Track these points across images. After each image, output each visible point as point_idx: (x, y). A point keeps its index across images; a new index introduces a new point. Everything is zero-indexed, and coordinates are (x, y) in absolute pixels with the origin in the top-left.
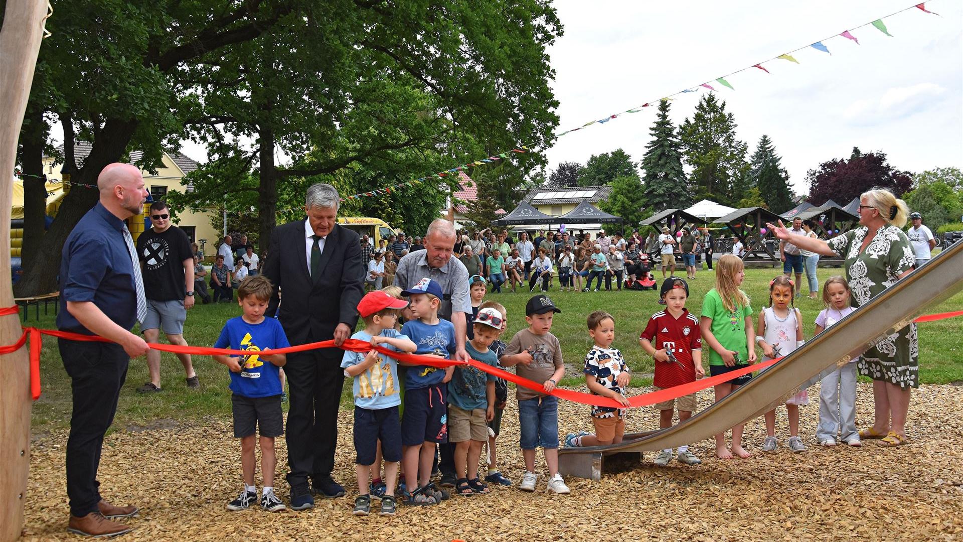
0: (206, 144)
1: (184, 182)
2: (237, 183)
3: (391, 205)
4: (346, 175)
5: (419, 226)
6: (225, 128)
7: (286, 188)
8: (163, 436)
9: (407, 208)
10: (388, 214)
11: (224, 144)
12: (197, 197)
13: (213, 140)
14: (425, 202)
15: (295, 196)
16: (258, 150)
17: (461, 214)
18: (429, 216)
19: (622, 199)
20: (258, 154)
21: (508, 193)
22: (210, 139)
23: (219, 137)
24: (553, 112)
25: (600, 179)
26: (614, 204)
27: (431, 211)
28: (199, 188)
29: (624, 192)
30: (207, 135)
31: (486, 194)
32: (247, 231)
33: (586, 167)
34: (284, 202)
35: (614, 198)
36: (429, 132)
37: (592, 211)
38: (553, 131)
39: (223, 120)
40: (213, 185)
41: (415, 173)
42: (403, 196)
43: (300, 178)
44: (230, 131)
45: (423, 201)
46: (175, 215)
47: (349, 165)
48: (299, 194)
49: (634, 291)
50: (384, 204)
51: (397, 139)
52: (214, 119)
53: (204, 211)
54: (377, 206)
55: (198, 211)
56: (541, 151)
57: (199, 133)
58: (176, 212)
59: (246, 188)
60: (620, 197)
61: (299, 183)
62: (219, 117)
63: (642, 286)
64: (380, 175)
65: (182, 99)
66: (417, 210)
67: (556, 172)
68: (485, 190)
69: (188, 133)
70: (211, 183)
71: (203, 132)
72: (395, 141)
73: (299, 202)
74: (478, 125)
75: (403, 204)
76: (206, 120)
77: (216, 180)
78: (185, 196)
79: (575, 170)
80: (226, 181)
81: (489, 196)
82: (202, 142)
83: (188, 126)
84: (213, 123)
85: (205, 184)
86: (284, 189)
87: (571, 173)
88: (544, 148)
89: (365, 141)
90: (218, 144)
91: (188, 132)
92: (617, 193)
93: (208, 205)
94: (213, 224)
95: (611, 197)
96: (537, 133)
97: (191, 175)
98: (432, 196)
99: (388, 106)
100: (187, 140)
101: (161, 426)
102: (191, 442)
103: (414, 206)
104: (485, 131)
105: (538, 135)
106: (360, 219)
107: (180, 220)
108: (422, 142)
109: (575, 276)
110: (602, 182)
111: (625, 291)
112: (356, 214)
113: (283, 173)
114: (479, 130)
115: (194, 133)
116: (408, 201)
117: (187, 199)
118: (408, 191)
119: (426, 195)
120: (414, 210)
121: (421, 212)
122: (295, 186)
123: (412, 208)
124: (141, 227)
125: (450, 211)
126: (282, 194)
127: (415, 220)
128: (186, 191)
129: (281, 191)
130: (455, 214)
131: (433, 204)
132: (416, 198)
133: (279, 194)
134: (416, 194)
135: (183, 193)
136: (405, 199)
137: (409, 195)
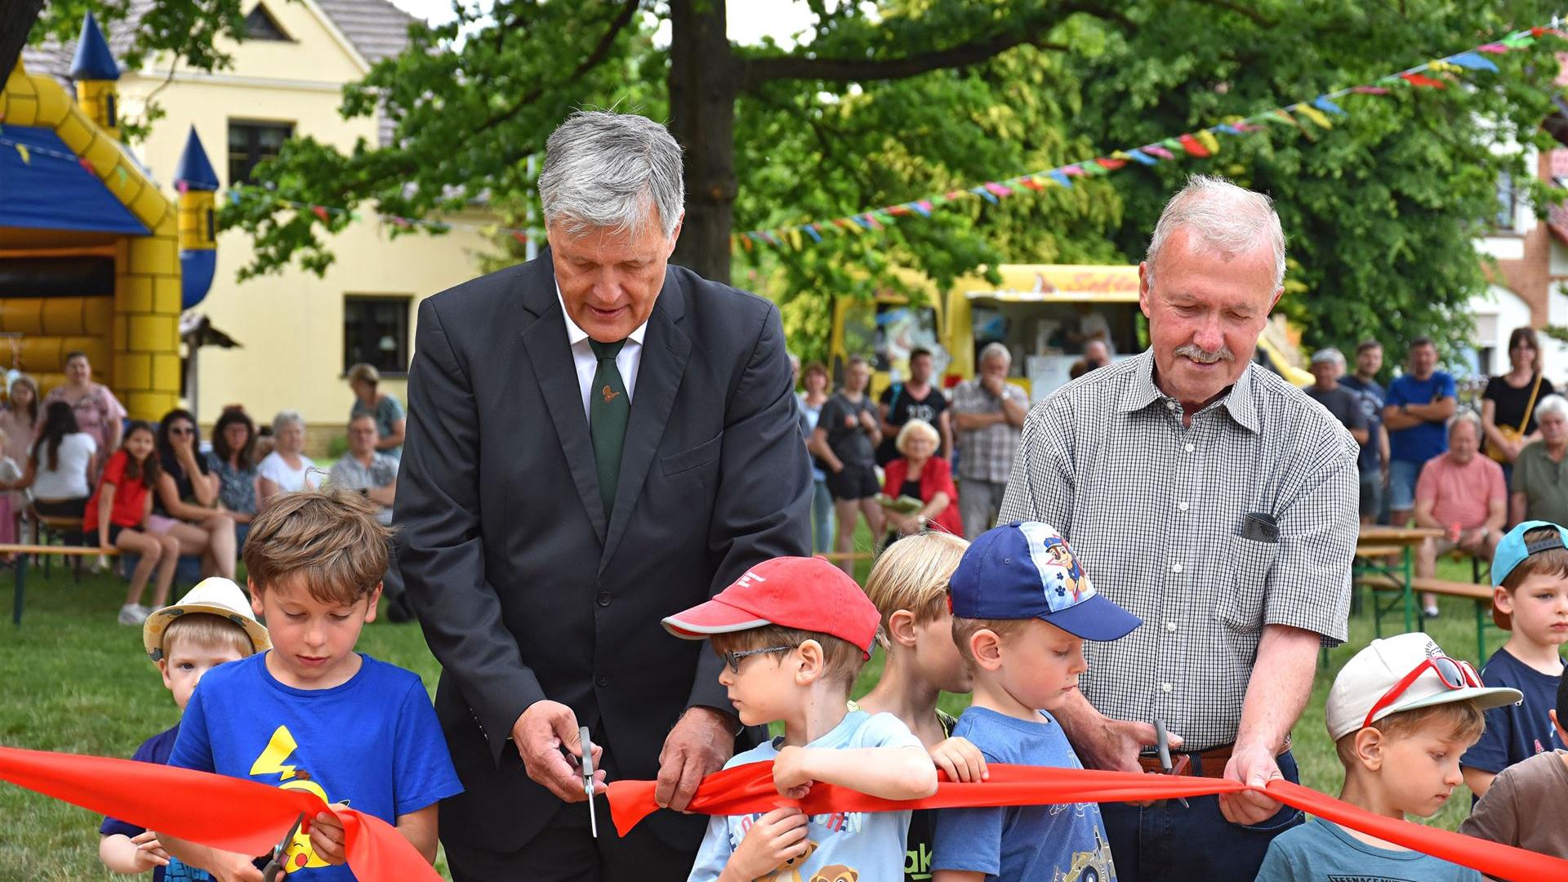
1: (353, 103)
4: (1049, 80)
5: (1376, 308)
7: (781, 134)
12: (405, 168)
14: (1406, 204)
15: (821, 174)
18: (1422, 260)
27: (1434, 243)
28: (413, 130)
34: (774, 196)
41: (1351, 68)
42: (1305, 175)
43: (841, 90)
45: (1397, 195)
46: (310, 242)
47: (1057, 36)
48: (838, 163)
53: (436, 231)
55: (410, 230)
58: (318, 230)
61: (838, 114)
64: (1202, 78)
66: (1370, 237)
73: (835, 196)
75: (1305, 209)
77: (484, 99)
78: (357, 167)
80: (528, 100)
85: (440, 115)
86: (774, 141)
93: (458, 206)
97: (383, 73)
98: (1439, 173)
103: (1356, 220)
106: (1101, 274)
107: (330, 258)
112: (1093, 254)
113: (767, 72)
116: (1328, 196)
117: (363, 175)
118: (1326, 150)
119: (1411, 169)
120: (1352, 237)
121: (1389, 247)
122: (819, 128)
123: (1343, 228)
124: (170, 292)
125: (1534, 241)
126: (763, 164)
127: (1355, 280)
128: (361, 143)
129: (759, 149)
130: (1554, 254)
131: (1442, 211)
132: (1363, 182)
133: (751, 163)
134: (1365, 163)
135: (346, 150)
136: (1311, 186)
137: (1330, 173)
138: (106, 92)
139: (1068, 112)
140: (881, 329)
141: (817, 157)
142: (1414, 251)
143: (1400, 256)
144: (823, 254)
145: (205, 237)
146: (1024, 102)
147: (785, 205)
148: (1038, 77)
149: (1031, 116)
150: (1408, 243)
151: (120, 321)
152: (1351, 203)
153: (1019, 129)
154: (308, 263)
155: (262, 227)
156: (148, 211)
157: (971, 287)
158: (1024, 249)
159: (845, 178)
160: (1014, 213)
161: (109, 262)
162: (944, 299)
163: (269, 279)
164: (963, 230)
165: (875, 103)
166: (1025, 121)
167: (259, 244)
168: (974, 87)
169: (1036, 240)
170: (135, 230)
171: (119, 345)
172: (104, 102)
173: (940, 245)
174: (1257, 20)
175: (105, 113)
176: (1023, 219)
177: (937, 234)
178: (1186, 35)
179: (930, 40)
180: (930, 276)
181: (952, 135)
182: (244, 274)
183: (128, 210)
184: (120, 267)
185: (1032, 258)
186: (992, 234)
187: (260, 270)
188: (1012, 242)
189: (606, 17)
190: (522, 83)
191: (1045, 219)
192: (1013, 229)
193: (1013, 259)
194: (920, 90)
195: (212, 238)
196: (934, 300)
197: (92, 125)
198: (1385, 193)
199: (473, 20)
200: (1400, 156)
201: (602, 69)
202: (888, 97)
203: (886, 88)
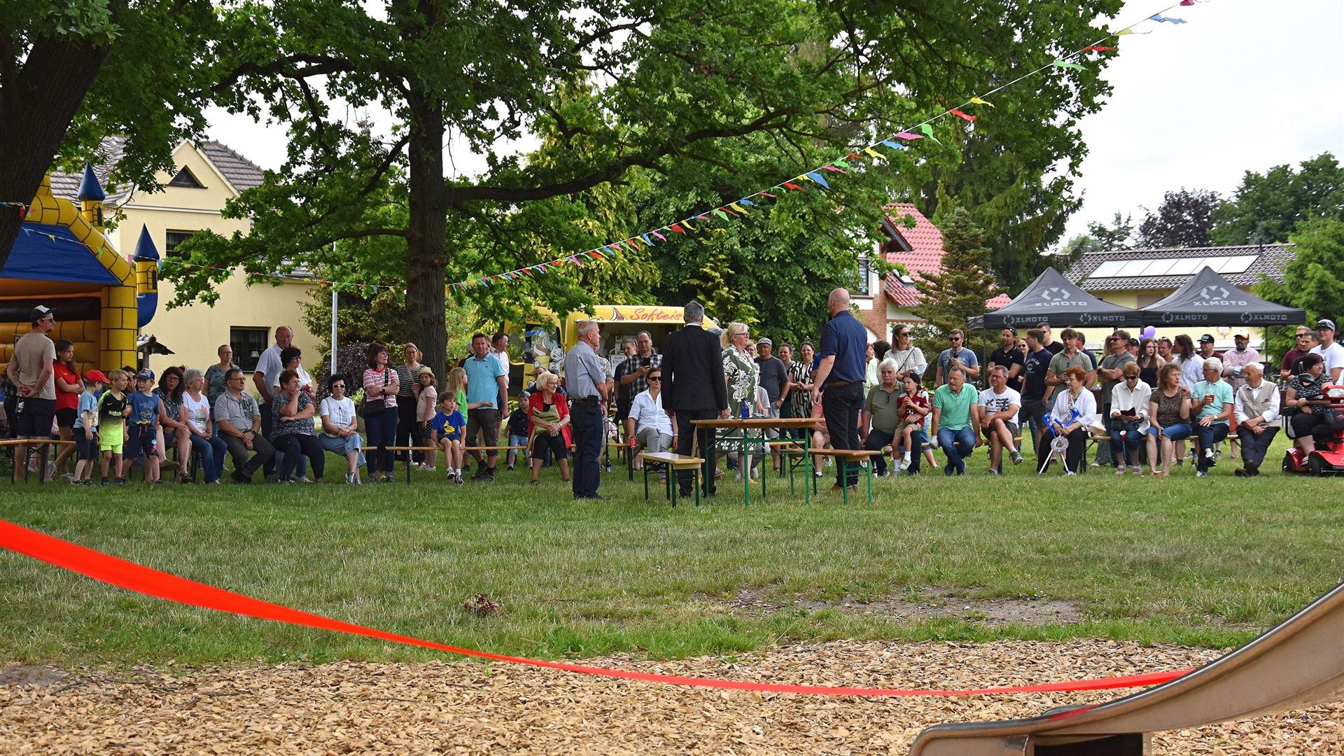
0: (287, 125)
1: (233, 211)
2: (356, 217)
3: (729, 280)
4: (621, 207)
5: (796, 332)
6: (332, 85)
7: (472, 231)
8: (20, 697)
9: (768, 290)
10: (722, 303)
11: (327, 124)
12: (260, 248)
13: (303, 115)
14: (811, 277)
15: (495, 252)
16: (405, 140)
17: (905, 310)
19: (1318, 275)
20: (405, 149)
21: (1023, 259)
22: (296, 114)
23: (315, 107)
24: (1105, 27)
25: (1267, 231)
26: (1297, 287)
28: (265, 227)
29: (1327, 255)
30: (289, 103)
31: (965, 257)
32: (389, 339)
33: (1234, 200)
34: (469, 265)
35: (1299, 271)
36: (810, 94)
37: (1226, 294)
38: (1102, 76)
39: (327, 67)
40: (299, 220)
42: (758, 260)
43: (507, 207)
44: (342, 93)
45: (806, 271)
46: (208, 288)
48: (505, 247)
49: (1304, 478)
50: (713, 279)
51: (738, 113)
52: (301, 65)
54: (695, 282)
56: (1071, 124)
57: (269, 97)
58: (210, 281)
59: (376, 229)
60: (1312, 269)
61: (503, 220)
62: (316, 59)
63: (1330, 466)
65: (230, 16)
67: (1159, 215)
68: (963, 249)
69: (242, 98)
70: (294, 215)
71: (278, 95)
72: (731, 119)
73: (502, 264)
74: (916, 63)
75: (757, 278)
76: (284, 66)
77: (307, 210)
78: (235, 246)
79: (1208, 208)
80: (331, 211)
81: (975, 262)
82: (276, 119)
83: (241, 79)
84: (300, 75)
85: (280, 219)
86: (469, 235)
87: (1197, 217)
88: (1078, 115)
89: (659, 119)
90: (314, 126)
91: (241, 94)
92: (1308, 259)
94: (310, 323)
95: (1290, 270)
96: (1060, 77)
97: (247, 196)
98: (830, 261)
99: (713, 30)
100: (237, 114)
101: (22, 678)
102: (83, 711)
103: (785, 285)
104: (933, 79)
105: (1064, 82)
106: (649, 309)
107: (217, 296)
108: (796, 120)
109: (1152, 439)
110: (1272, 236)
111: (1283, 477)
112: (645, 301)
113: (465, 195)
114: (918, 75)
115: (257, 97)
116: (771, 272)
117: (239, 252)
118: (769, 247)
119: (814, 258)
120: (783, 294)
121: (803, 300)
122: (493, 227)
123: (778, 289)
124: (131, 318)
125: (878, 300)
126: (463, 247)
127: (785, 318)
128: (237, 234)
129: (460, 239)
130: (889, 307)
131: (830, 281)
132: (789, 264)
133: (456, 246)
134: (790, 255)
135: (229, 237)
136: (762, 266)
137: (772, 259)
138: (97, 207)
139: (629, 223)
140: (529, 339)
141: (493, 244)
142: (816, 301)
143: (809, 304)
144: (496, 298)
145: (151, 286)
146: (607, 219)
147: (475, 271)
148: (614, 205)
149: (611, 225)
150: (812, 297)
151: (103, 333)
152: (783, 276)
153: (604, 233)
154: (204, 299)
155: (181, 280)
156: (120, 273)
157: (577, 316)
158: (607, 299)
159: (508, 256)
160: (602, 279)
161: (98, 300)
162: (563, 324)
163: (185, 308)
164: (573, 286)
165: (524, 214)
166: (608, 229)
167: (178, 288)
168: (578, 206)
169: (614, 294)
170: (110, 283)
171: (103, 347)
172: (95, 212)
173: (561, 293)
174: (730, 170)
175: (96, 218)
176: (607, 281)
177: (559, 287)
178: (691, 177)
179: (554, 177)
180: (554, 311)
181: (567, 231)
182: (170, 305)
183: (108, 271)
184: (104, 303)
185: (612, 302)
186: (590, 290)
187: (179, 303)
188: (601, 294)
189: (375, 166)
190: (328, 202)
191: (619, 283)
192: (601, 288)
193: (602, 303)
194: (548, 206)
195: (155, 287)
196: (558, 323)
197: (89, 225)
198: (800, 270)
199: (300, 165)
200: (808, 251)
201: (371, 194)
202: (532, 210)
203: (530, 205)
